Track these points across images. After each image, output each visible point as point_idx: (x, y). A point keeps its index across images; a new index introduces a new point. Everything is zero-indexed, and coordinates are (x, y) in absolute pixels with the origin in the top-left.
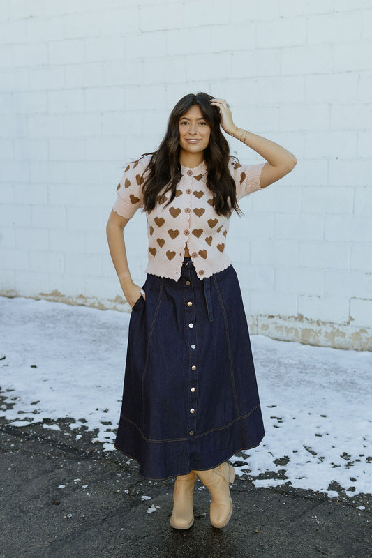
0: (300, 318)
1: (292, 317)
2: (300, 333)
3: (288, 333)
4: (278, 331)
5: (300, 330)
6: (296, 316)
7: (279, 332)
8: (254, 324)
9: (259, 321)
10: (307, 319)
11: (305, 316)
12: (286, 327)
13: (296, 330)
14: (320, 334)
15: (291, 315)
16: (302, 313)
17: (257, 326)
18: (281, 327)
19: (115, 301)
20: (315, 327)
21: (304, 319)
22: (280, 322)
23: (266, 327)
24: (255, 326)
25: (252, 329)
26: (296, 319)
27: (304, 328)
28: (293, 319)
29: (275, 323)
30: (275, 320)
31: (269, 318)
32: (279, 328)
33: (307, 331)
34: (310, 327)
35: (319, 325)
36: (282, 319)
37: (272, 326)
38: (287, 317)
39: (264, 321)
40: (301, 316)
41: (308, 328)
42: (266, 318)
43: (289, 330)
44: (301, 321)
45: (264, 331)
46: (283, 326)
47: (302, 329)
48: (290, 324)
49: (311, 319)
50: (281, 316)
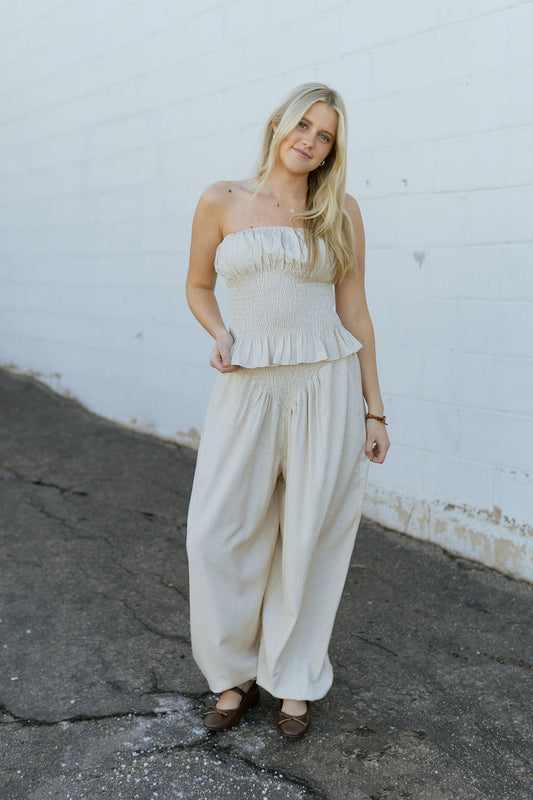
0: (495, 516)
1: (484, 511)
2: (493, 546)
3: (473, 545)
4: (459, 537)
5: (492, 541)
6: (491, 510)
7: (462, 540)
8: (425, 517)
9: (432, 513)
10: (507, 519)
11: (504, 513)
12: (471, 531)
13: (485, 537)
14: (525, 553)
15: (482, 509)
16: (502, 507)
17: (429, 522)
18: (464, 529)
20: (517, 539)
21: (502, 520)
22: (463, 519)
23: (441, 526)
24: (426, 522)
25: (422, 528)
26: (490, 516)
27: (498, 537)
28: (485, 516)
29: (455, 520)
30: (456, 513)
31: (446, 509)
32: (460, 531)
33: (503, 543)
34: (508, 536)
35: (524, 535)
36: (467, 514)
37: (451, 526)
38: (477, 510)
39: (439, 513)
40: (498, 512)
41: (505, 538)
42: (442, 508)
43: (476, 537)
44: (497, 523)
45: (439, 535)
46: (467, 529)
47: (496, 540)
48: (478, 525)
49: (514, 521)
50: (468, 508)
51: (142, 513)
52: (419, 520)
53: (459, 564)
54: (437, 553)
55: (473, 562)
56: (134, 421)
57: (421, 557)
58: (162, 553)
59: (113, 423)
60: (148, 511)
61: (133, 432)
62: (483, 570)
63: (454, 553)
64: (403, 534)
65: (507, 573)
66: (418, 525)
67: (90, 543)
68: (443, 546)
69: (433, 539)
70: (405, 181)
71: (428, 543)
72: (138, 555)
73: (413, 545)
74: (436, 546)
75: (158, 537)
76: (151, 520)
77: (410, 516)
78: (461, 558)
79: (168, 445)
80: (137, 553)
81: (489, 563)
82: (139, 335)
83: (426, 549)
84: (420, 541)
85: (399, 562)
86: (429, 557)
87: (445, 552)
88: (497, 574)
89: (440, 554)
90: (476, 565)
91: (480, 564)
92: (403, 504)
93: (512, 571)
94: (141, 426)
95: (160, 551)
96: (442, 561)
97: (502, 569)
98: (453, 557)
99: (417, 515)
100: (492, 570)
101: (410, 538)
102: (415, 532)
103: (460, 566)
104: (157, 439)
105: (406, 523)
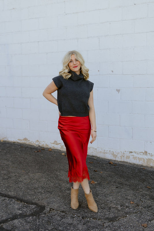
0: (146, 153)
1: (142, 152)
2: (146, 161)
3: (139, 161)
4: (134, 160)
5: (146, 159)
6: (144, 152)
7: (135, 160)
8: (122, 155)
9: (125, 154)
10: (149, 154)
12: (138, 157)
13: (143, 159)
15: (141, 152)
16: (147, 151)
18: (136, 157)
19: (54, 143)
20: (153, 158)
22: (135, 155)
23: (128, 157)
24: (123, 157)
25: (121, 158)
27: (148, 158)
28: (142, 154)
30: (133, 154)
31: (129, 153)
32: (135, 158)
33: (149, 160)
37: (131, 157)
38: (139, 152)
39: (127, 154)
41: (150, 158)
43: (140, 159)
44: (146, 155)
45: (127, 160)
46: (137, 157)
47: (147, 159)
48: (141, 156)
49: (151, 154)
50: (136, 152)
52: (120, 156)
63: (133, 163)
66: (120, 158)
68: (129, 162)
69: (125, 161)
77: (117, 156)
78: (135, 164)
92: (114, 153)
99: (119, 155)
102: (119, 160)
105: (116, 158)
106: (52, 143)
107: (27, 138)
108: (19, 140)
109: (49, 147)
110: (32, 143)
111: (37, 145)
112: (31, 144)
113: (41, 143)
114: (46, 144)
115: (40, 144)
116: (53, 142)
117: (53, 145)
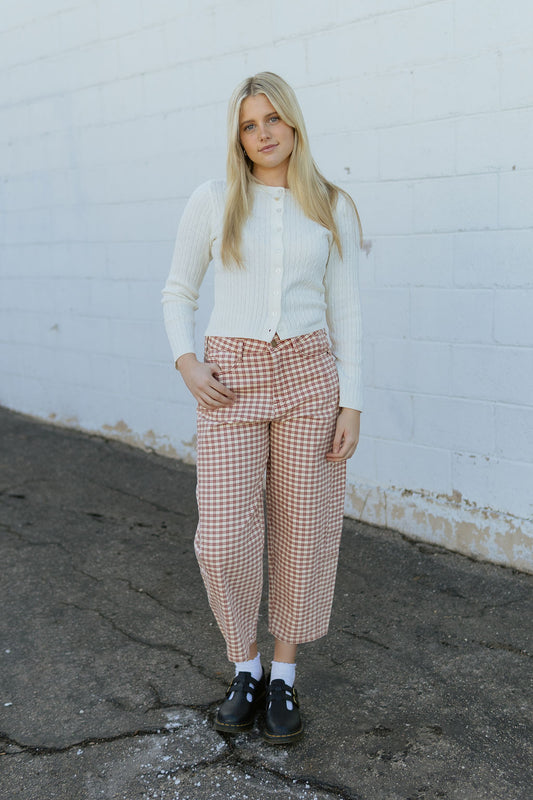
0: (456, 499)
1: (443, 496)
2: (454, 530)
3: (434, 529)
4: (418, 523)
5: (453, 524)
6: (450, 494)
7: (421, 525)
8: (381, 503)
9: (388, 500)
10: (467, 502)
11: (464, 497)
12: (430, 515)
13: (446, 522)
14: (489, 536)
15: (441, 493)
16: (461, 490)
17: (385, 508)
18: (424, 514)
19: (191, 445)
20: (480, 522)
21: (463, 503)
22: (421, 504)
23: (398, 512)
24: (382, 509)
25: (378, 513)
26: (449, 500)
27: (460, 521)
28: (444, 500)
29: (414, 506)
30: (414, 499)
31: (403, 495)
32: (420, 516)
33: (465, 527)
34: (470, 519)
35: (486, 518)
36: (425, 498)
37: (409, 512)
38: (436, 495)
39: (396, 499)
40: (458, 496)
41: (467, 521)
42: (399, 494)
43: (436, 522)
44: (458, 507)
45: (396, 521)
46: (426, 513)
47: (458, 523)
48: (437, 510)
49: (475, 504)
50: (426, 493)
51: (89, 514)
52: (375, 506)
53: (420, 548)
54: (396, 539)
55: (434, 545)
56: (54, 416)
57: (382, 543)
58: (121, 557)
59: (29, 418)
60: (94, 511)
61: (53, 427)
62: (445, 553)
63: (414, 538)
64: (359, 521)
65: (470, 555)
66: (373, 512)
67: (44, 550)
68: (401, 531)
69: (390, 525)
70: (348, 169)
71: (386, 529)
72: (98, 560)
73: (370, 532)
74: (394, 531)
75: (112, 539)
76: (100, 521)
77: (365, 503)
78: (421, 542)
79: (95, 439)
80: (96, 558)
81: (451, 546)
82: (56, 327)
83: (384, 536)
84: (376, 527)
85: (362, 550)
86: (390, 544)
87: (404, 537)
88: (461, 557)
89: (398, 539)
90: (437, 548)
91: (441, 547)
92: (358, 492)
93: (475, 553)
94: (61, 419)
95: (119, 554)
96: (403, 547)
97: (464, 551)
98: (413, 542)
99: (371, 502)
100: (455, 552)
101: (366, 524)
102: (372, 519)
103: (422, 550)
104: (80, 432)
105: (361, 510)
106: (186, 444)
107: (126, 422)
108: (106, 427)
109: (178, 457)
110: (136, 439)
111: (148, 448)
112: (133, 444)
113: (157, 440)
114: (170, 446)
115: (155, 443)
116: (189, 439)
117: (188, 449)
